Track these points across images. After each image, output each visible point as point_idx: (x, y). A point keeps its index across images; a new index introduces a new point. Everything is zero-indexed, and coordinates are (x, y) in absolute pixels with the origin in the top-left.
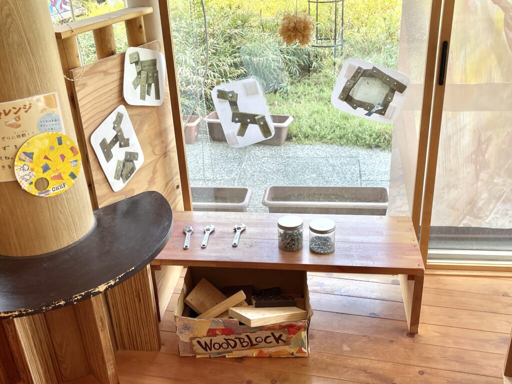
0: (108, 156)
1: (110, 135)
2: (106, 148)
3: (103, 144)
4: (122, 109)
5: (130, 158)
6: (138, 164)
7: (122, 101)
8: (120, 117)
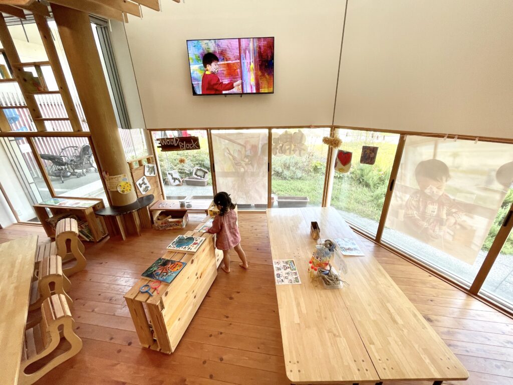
0: (141, 187)
1: (141, 182)
2: (140, 185)
3: (139, 184)
4: (144, 177)
5: (147, 187)
6: (149, 189)
7: (144, 175)
8: (144, 179)
